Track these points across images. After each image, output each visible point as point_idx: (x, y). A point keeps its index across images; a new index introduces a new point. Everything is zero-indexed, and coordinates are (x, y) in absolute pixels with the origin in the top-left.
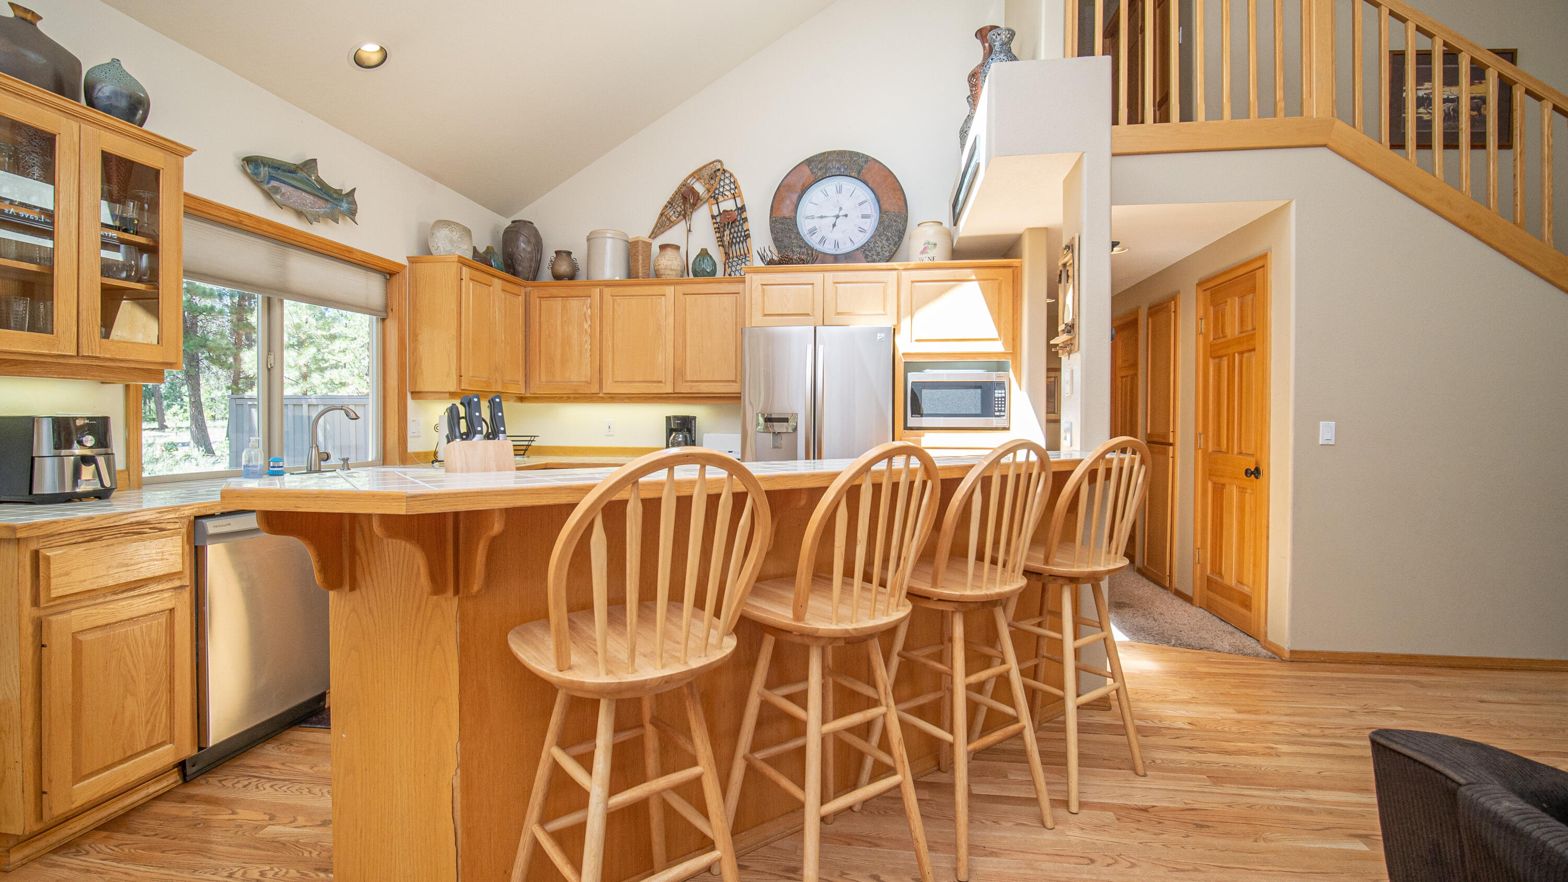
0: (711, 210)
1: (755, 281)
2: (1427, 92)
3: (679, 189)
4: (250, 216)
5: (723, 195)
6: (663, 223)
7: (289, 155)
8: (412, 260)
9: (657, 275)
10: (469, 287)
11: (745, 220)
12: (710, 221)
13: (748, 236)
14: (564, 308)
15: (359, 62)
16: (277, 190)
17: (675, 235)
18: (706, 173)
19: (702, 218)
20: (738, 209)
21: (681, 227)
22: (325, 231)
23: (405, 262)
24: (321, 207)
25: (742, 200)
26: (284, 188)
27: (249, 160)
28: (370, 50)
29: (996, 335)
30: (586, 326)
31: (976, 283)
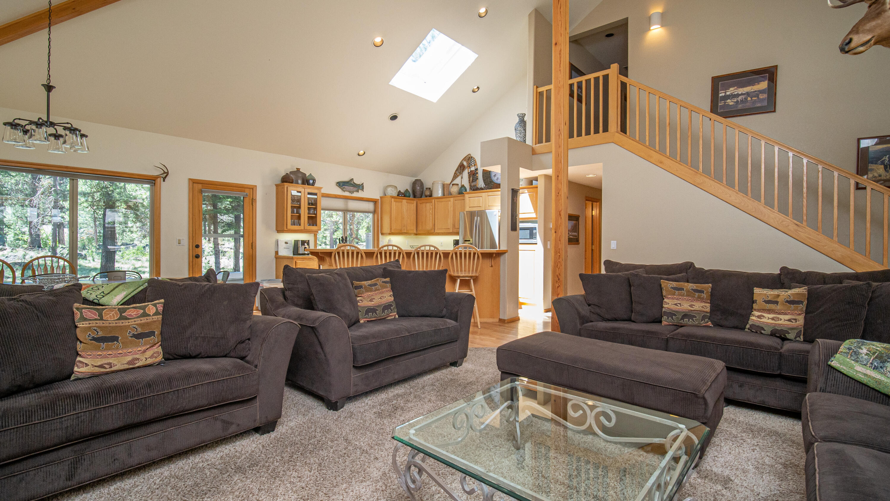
0: (468, 171)
1: (467, 196)
2: (731, 92)
3: (460, 164)
4: (338, 195)
5: (472, 165)
6: (455, 177)
7: (346, 179)
8: (381, 197)
9: (451, 194)
10: (394, 203)
11: (477, 173)
12: (468, 174)
13: (477, 179)
14: (425, 206)
15: (359, 155)
16: (344, 188)
17: (458, 181)
18: (467, 158)
19: (466, 173)
20: (475, 169)
21: (460, 177)
22: (355, 195)
23: (379, 198)
24: (355, 189)
25: (477, 166)
26: (346, 187)
27: (338, 183)
28: (361, 152)
29: (534, 212)
30: (431, 212)
31: (528, 194)
